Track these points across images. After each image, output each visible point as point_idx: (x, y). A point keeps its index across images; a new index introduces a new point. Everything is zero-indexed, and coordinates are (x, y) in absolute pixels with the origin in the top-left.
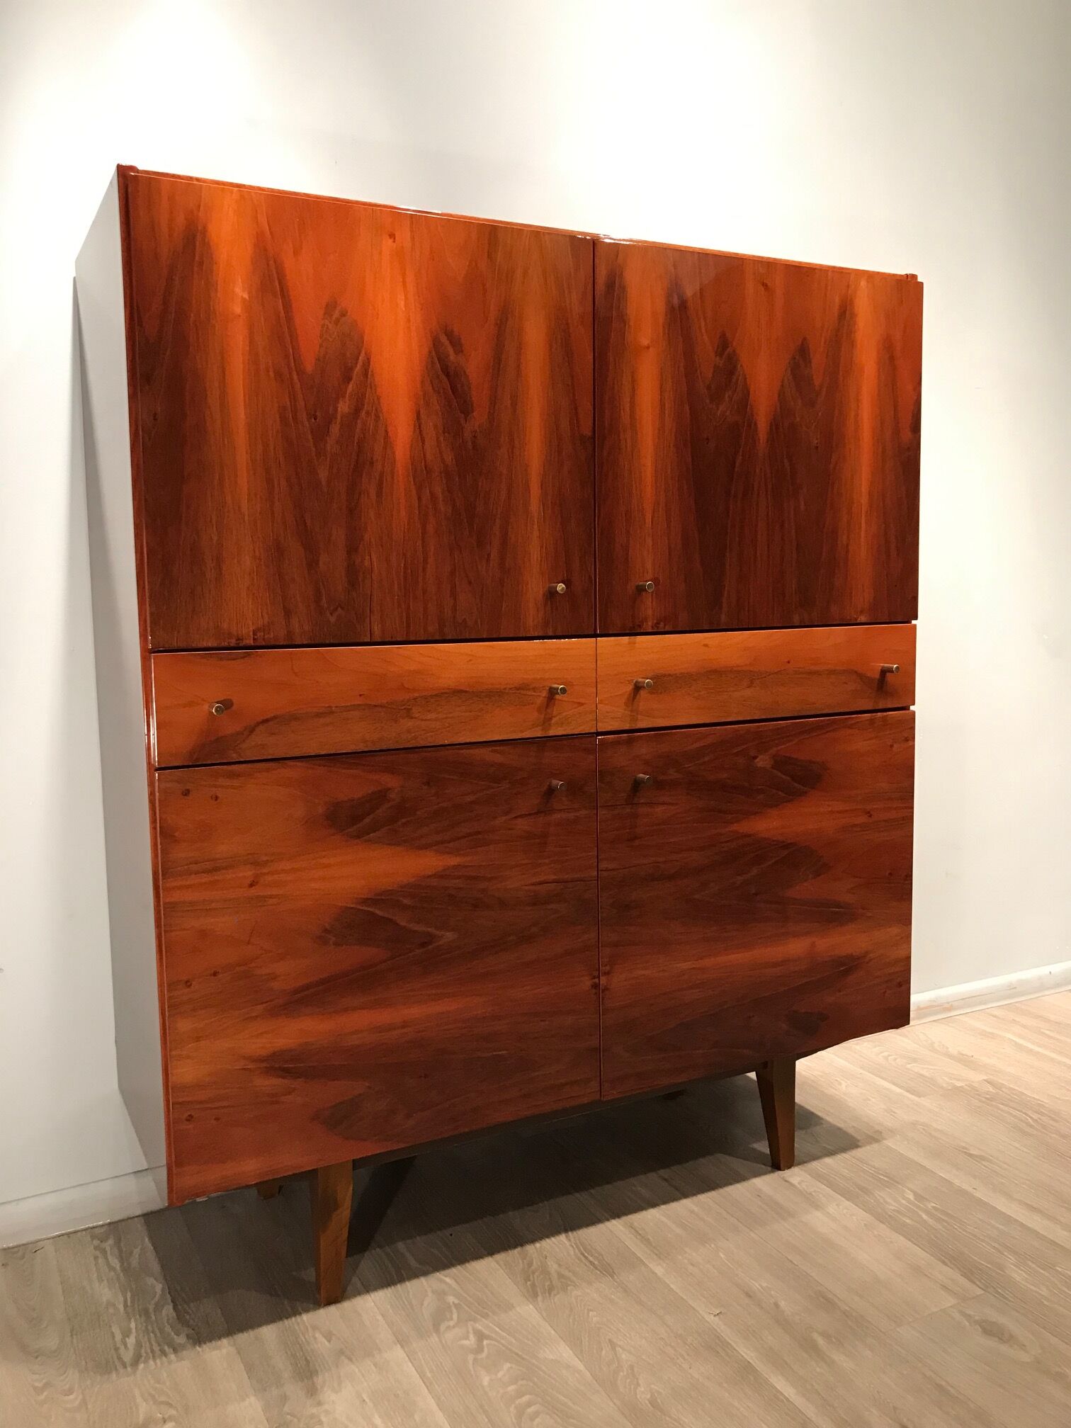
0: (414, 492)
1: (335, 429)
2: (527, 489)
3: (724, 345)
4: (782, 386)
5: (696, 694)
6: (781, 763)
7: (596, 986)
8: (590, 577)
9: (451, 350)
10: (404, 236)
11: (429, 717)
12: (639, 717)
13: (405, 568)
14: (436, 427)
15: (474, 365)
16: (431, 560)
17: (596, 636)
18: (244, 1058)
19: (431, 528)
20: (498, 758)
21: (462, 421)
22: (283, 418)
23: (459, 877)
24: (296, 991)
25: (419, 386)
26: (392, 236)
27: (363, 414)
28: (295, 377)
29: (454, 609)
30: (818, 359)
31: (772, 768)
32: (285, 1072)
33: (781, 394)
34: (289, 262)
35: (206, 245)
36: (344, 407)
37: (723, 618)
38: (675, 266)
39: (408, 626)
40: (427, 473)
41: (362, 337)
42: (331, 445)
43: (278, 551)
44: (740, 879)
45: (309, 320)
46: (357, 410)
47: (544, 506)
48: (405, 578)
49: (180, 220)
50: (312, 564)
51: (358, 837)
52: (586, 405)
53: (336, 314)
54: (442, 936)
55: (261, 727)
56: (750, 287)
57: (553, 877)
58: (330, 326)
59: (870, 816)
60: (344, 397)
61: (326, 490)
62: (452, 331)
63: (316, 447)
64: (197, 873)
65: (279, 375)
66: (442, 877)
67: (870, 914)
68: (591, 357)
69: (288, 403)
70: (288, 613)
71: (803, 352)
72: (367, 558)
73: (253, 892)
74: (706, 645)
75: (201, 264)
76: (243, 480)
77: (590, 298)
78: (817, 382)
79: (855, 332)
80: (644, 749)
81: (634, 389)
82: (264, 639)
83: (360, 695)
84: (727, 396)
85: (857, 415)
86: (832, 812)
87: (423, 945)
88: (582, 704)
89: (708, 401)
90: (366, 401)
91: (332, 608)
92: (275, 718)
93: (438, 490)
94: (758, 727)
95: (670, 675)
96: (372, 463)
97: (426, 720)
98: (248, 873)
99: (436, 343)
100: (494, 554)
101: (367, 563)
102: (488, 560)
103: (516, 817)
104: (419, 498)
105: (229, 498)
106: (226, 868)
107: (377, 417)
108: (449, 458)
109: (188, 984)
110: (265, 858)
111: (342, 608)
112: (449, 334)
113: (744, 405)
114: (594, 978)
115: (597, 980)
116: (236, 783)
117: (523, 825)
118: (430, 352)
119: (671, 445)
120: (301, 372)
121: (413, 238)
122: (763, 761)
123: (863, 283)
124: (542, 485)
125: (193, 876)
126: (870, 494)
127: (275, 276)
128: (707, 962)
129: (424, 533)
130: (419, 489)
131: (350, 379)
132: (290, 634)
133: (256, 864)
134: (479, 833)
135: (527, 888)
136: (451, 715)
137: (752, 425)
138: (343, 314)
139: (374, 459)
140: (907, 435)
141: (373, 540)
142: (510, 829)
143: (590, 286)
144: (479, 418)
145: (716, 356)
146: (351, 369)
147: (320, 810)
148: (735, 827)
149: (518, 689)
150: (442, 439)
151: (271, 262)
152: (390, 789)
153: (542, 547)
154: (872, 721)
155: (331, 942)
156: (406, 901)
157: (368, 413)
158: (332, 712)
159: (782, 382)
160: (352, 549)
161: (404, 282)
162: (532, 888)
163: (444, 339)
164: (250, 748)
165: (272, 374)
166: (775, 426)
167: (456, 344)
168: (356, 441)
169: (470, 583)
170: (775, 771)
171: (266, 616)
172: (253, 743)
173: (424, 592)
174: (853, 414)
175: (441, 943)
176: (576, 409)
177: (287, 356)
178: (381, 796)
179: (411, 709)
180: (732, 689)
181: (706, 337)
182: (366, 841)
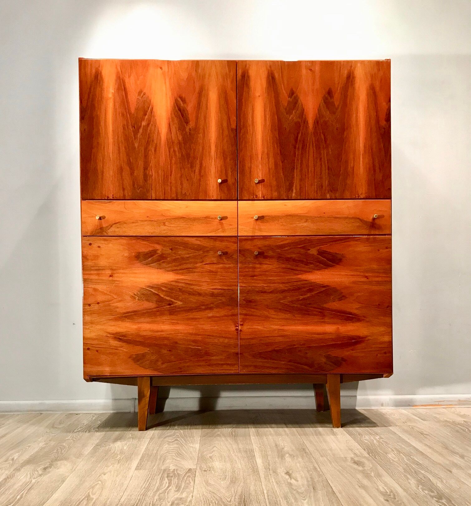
0: (168, 149)
1: (141, 131)
2: (210, 147)
3: (292, 93)
4: (320, 107)
5: (281, 224)
6: (321, 253)
7: (237, 330)
8: (235, 179)
9: (181, 103)
10: (165, 68)
11: (171, 226)
12: (256, 231)
13: (164, 175)
14: (176, 128)
15: (190, 108)
16: (173, 172)
17: (237, 200)
18: (107, 332)
19: (173, 162)
20: (198, 243)
21: (186, 126)
22: (124, 128)
23: (183, 283)
24: (125, 313)
25: (170, 115)
26: (161, 68)
27: (150, 125)
28: (128, 115)
29: (182, 189)
30: (337, 96)
31: (317, 254)
32: (120, 340)
33: (319, 110)
34: (127, 80)
35: (101, 77)
36: (144, 123)
37: (294, 195)
38: (270, 67)
39: (165, 194)
40: (172, 144)
41: (150, 101)
42: (139, 135)
43: (121, 170)
44: (301, 297)
45: (133, 98)
46: (148, 124)
47: (216, 153)
48: (164, 178)
49: (94, 71)
50: (132, 174)
51: (146, 265)
52: (234, 118)
53: (142, 94)
54: (176, 302)
55: (114, 225)
56: (304, 71)
57: (220, 287)
58: (140, 98)
59: (368, 278)
60: (144, 120)
61: (137, 150)
62: (182, 96)
63: (134, 137)
64: (93, 270)
65: (123, 115)
66: (176, 282)
67: (368, 320)
68: (235, 101)
69: (126, 123)
70: (124, 189)
71: (330, 93)
72: (151, 172)
73: (111, 278)
74: (285, 205)
75: (100, 83)
76: (111, 147)
77: (235, 82)
78: (336, 104)
79: (355, 84)
80: (259, 243)
81: (253, 111)
82: (116, 197)
83: (147, 217)
84: (294, 112)
85: (357, 116)
86: (347, 275)
87: (170, 304)
88: (232, 225)
89: (285, 114)
90: (152, 121)
91: (138, 188)
92: (119, 222)
93: (176, 149)
94: (311, 238)
95: (269, 216)
96: (153, 141)
97: (170, 227)
98: (109, 272)
99: (176, 100)
100: (197, 171)
101: (151, 173)
102: (195, 172)
103: (205, 264)
104: (169, 152)
105: (106, 153)
106: (103, 270)
107: (155, 126)
108: (180, 138)
109: (89, 305)
110: (115, 268)
111: (142, 188)
112: (181, 98)
113: (302, 114)
114: (236, 326)
115: (237, 328)
116: (106, 242)
117: (208, 267)
118: (174, 104)
119: (270, 131)
120: (130, 114)
121: (168, 68)
122: (313, 251)
123: (359, 65)
124: (216, 146)
125: (92, 271)
126: (365, 147)
127: (122, 84)
128: (286, 328)
129: (171, 163)
130: (170, 148)
131: (146, 115)
132: (124, 196)
133: (112, 269)
134: (191, 268)
135: (209, 290)
136: (179, 226)
137: (305, 122)
138: (144, 94)
139: (154, 140)
140: (383, 123)
141: (153, 166)
142: (203, 268)
143: (235, 77)
144: (192, 124)
145: (289, 98)
146: (147, 111)
147: (133, 254)
148: (300, 276)
149: (205, 218)
150: (178, 132)
151: (121, 81)
152: (157, 250)
153: (215, 168)
154: (368, 239)
155: (137, 299)
156: (164, 289)
157: (152, 125)
158: (137, 222)
159: (320, 105)
160: (145, 169)
161: (165, 83)
162: (211, 290)
163: (179, 99)
164: (111, 232)
165: (121, 115)
166: (316, 122)
167: (184, 100)
168: (148, 134)
169: (188, 180)
170: (319, 256)
171: (117, 190)
172: (111, 230)
173: (171, 183)
174: (354, 115)
175: (176, 305)
176: (229, 119)
177: (126, 109)
178: (154, 252)
179: (165, 223)
180: (297, 222)
181: (284, 92)
182: (149, 266)
